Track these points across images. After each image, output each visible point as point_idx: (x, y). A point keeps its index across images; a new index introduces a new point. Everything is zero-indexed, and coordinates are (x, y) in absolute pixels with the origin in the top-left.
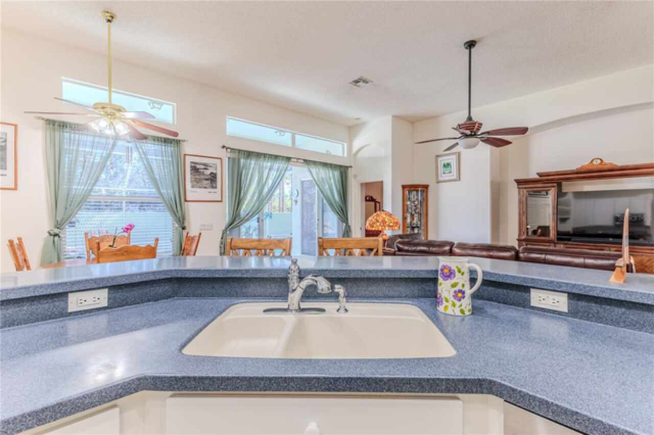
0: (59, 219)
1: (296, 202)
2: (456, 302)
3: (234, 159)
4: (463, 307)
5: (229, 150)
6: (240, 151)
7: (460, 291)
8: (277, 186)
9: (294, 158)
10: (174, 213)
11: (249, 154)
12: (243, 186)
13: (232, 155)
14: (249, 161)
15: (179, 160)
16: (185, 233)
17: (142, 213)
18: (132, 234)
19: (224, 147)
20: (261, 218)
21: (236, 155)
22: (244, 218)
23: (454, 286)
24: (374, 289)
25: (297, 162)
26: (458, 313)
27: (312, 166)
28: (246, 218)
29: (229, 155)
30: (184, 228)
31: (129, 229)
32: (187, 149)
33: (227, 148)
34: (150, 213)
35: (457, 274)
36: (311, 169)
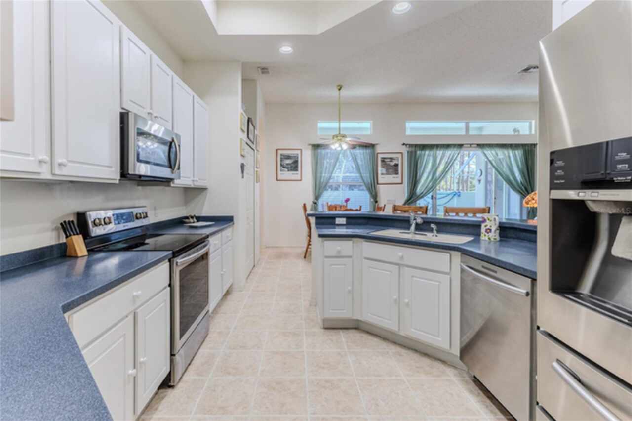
0: (317, 194)
1: (480, 181)
2: (486, 234)
3: (411, 152)
4: (490, 237)
5: (408, 146)
6: (416, 146)
7: (489, 229)
8: (449, 169)
9: (467, 144)
10: (371, 192)
11: (424, 147)
12: (418, 172)
13: (411, 149)
14: (423, 152)
15: (374, 157)
16: (377, 204)
17: (351, 192)
18: (348, 204)
19: (404, 144)
20: (434, 196)
21: (413, 149)
22: (420, 195)
23: (486, 226)
24: (455, 229)
25: (471, 147)
26: (487, 239)
27: (487, 149)
28: (421, 195)
29: (407, 149)
30: (376, 202)
31: (347, 200)
32: (379, 149)
33: (406, 145)
34: (356, 192)
35: (488, 221)
36: (486, 152)
